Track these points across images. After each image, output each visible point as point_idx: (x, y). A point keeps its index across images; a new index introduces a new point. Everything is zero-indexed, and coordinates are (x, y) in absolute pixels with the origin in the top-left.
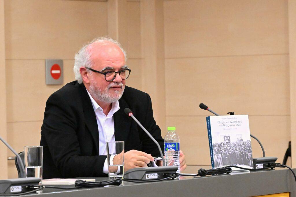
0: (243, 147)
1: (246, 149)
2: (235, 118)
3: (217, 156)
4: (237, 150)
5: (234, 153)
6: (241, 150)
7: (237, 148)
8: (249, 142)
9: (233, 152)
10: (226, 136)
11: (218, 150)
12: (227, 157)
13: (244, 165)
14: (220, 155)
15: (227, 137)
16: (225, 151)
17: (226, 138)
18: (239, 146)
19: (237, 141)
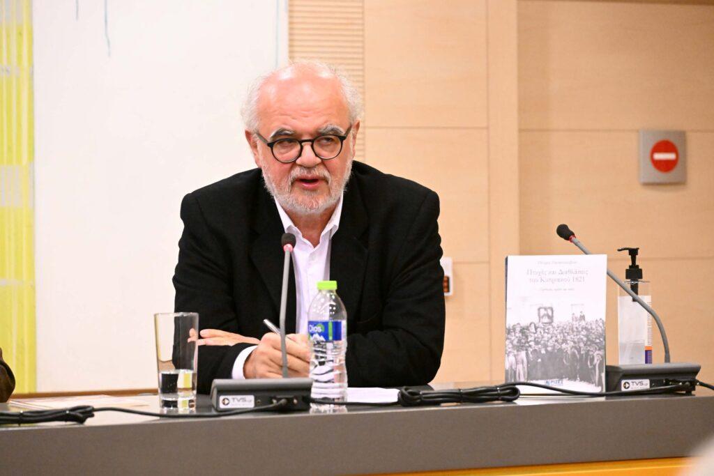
0: (582, 337)
1: (590, 342)
2: (571, 263)
3: (515, 356)
4: (567, 343)
5: (560, 350)
6: (579, 342)
7: (568, 338)
8: (601, 324)
9: (558, 347)
10: (544, 306)
11: (519, 341)
12: (540, 360)
13: (581, 380)
14: (523, 354)
15: (545, 309)
16: (537, 343)
17: (543, 312)
18: (573, 332)
19: (571, 321)
